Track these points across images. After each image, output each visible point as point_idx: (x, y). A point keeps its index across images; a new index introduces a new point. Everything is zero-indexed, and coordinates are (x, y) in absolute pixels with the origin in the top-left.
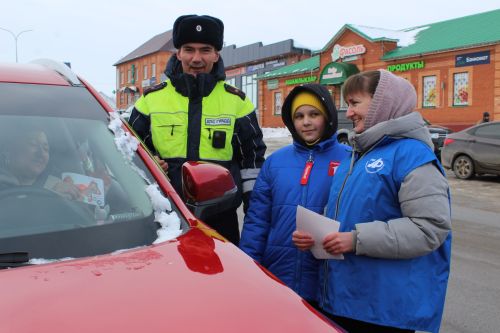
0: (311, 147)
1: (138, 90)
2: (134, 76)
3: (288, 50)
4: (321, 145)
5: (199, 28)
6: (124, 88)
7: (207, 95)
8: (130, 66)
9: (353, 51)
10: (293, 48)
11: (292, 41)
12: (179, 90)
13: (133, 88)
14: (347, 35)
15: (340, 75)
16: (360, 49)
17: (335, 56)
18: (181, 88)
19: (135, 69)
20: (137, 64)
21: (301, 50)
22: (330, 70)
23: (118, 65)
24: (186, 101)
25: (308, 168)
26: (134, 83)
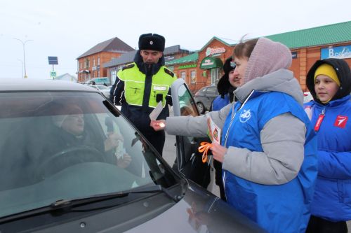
0: (324, 105)
1: (90, 72)
2: (88, 65)
3: (177, 51)
4: (330, 103)
5: (151, 43)
6: (82, 71)
7: (155, 74)
8: (85, 59)
9: (218, 51)
10: (180, 50)
11: (179, 46)
12: (140, 70)
13: (87, 71)
14: (215, 42)
15: (212, 63)
16: (222, 50)
17: (208, 53)
18: (142, 69)
19: (88, 61)
20: (89, 58)
21: (184, 51)
22: (206, 61)
23: (79, 59)
24: (144, 76)
25: (320, 119)
26: (87, 68)
